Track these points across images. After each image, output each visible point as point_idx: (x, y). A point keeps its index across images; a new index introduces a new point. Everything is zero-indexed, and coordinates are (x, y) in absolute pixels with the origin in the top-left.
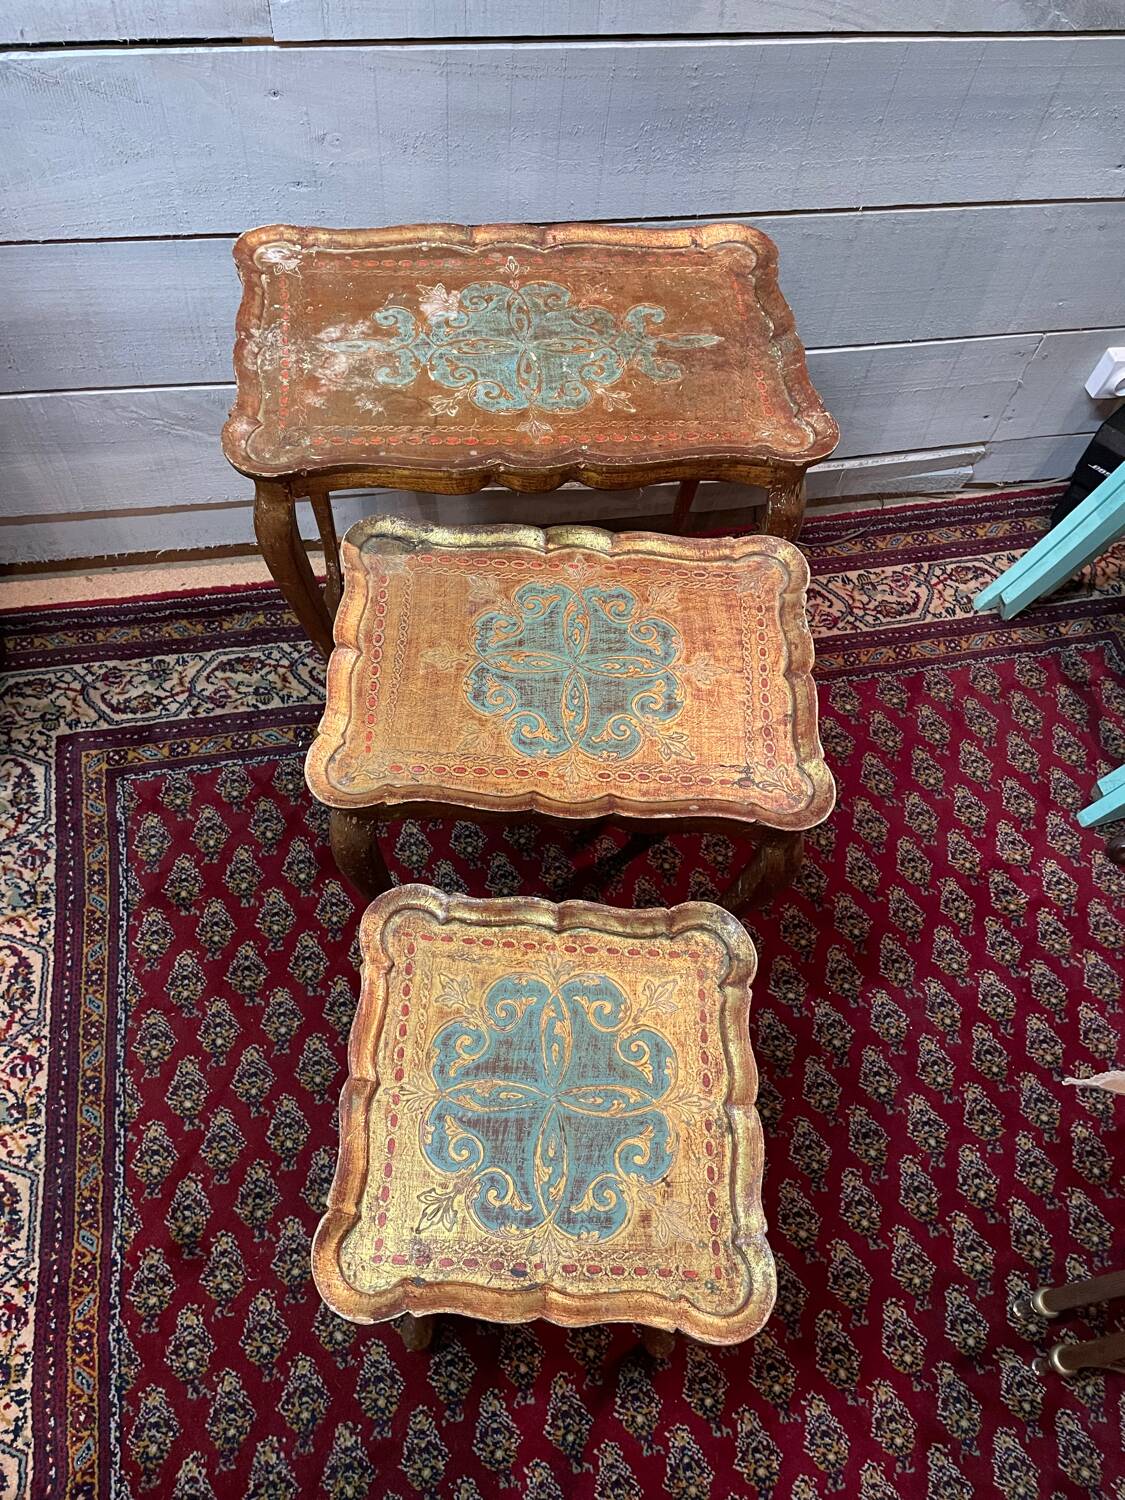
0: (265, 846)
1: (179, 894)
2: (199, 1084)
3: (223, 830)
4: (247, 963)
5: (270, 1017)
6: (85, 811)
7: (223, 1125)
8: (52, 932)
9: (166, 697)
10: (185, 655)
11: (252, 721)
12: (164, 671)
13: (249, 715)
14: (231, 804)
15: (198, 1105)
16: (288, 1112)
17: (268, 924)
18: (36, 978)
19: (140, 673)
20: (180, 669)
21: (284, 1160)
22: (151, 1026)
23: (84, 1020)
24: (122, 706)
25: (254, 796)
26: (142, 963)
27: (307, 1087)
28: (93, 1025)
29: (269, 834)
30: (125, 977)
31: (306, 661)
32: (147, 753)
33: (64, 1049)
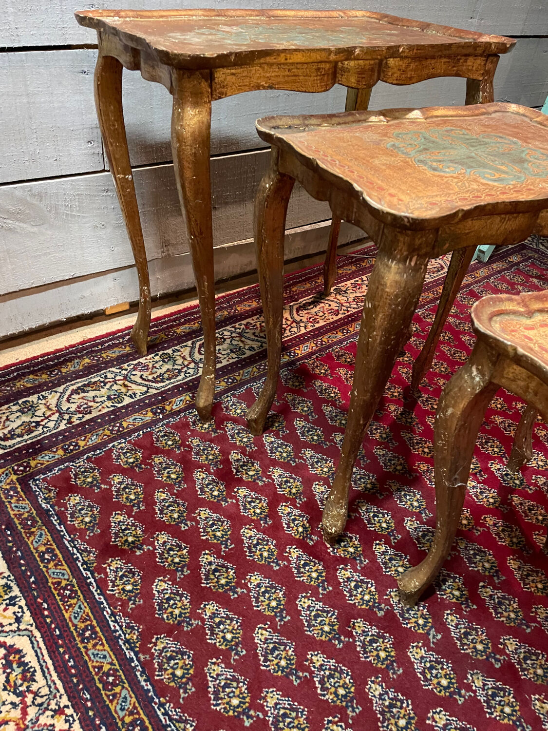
0: (175, 484)
1: (126, 541)
2: (234, 679)
3: (137, 486)
4: (213, 567)
5: (257, 599)
6: (12, 513)
7: (276, 704)
8: (28, 614)
9: (42, 421)
10: (43, 393)
11: (116, 415)
12: (32, 406)
13: (112, 412)
14: (132, 467)
15: (244, 698)
16: (322, 665)
17: (211, 533)
18: (30, 658)
19: (12, 413)
20: (44, 402)
21: (347, 707)
22: (162, 651)
23: (97, 674)
24: (9, 436)
25: (147, 458)
26: (124, 604)
27: (323, 638)
28: (108, 675)
29: (173, 476)
30: (116, 621)
31: (134, 373)
32: (46, 458)
33: (91, 709)
